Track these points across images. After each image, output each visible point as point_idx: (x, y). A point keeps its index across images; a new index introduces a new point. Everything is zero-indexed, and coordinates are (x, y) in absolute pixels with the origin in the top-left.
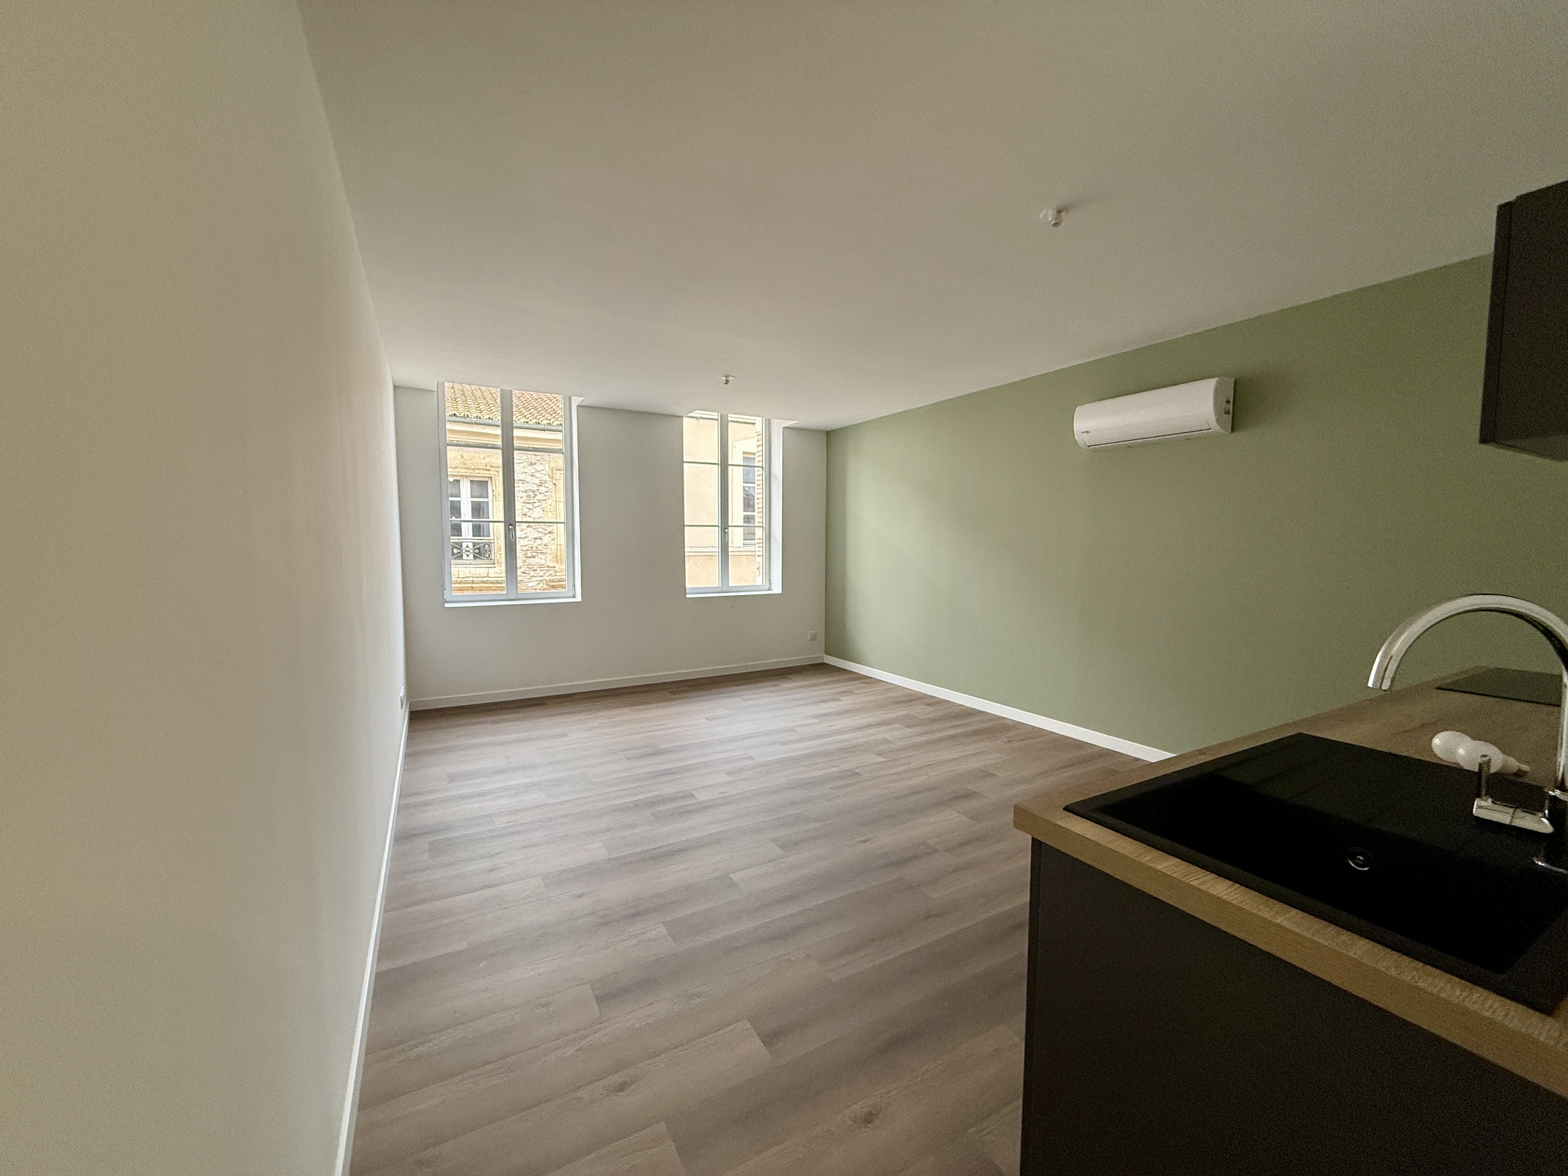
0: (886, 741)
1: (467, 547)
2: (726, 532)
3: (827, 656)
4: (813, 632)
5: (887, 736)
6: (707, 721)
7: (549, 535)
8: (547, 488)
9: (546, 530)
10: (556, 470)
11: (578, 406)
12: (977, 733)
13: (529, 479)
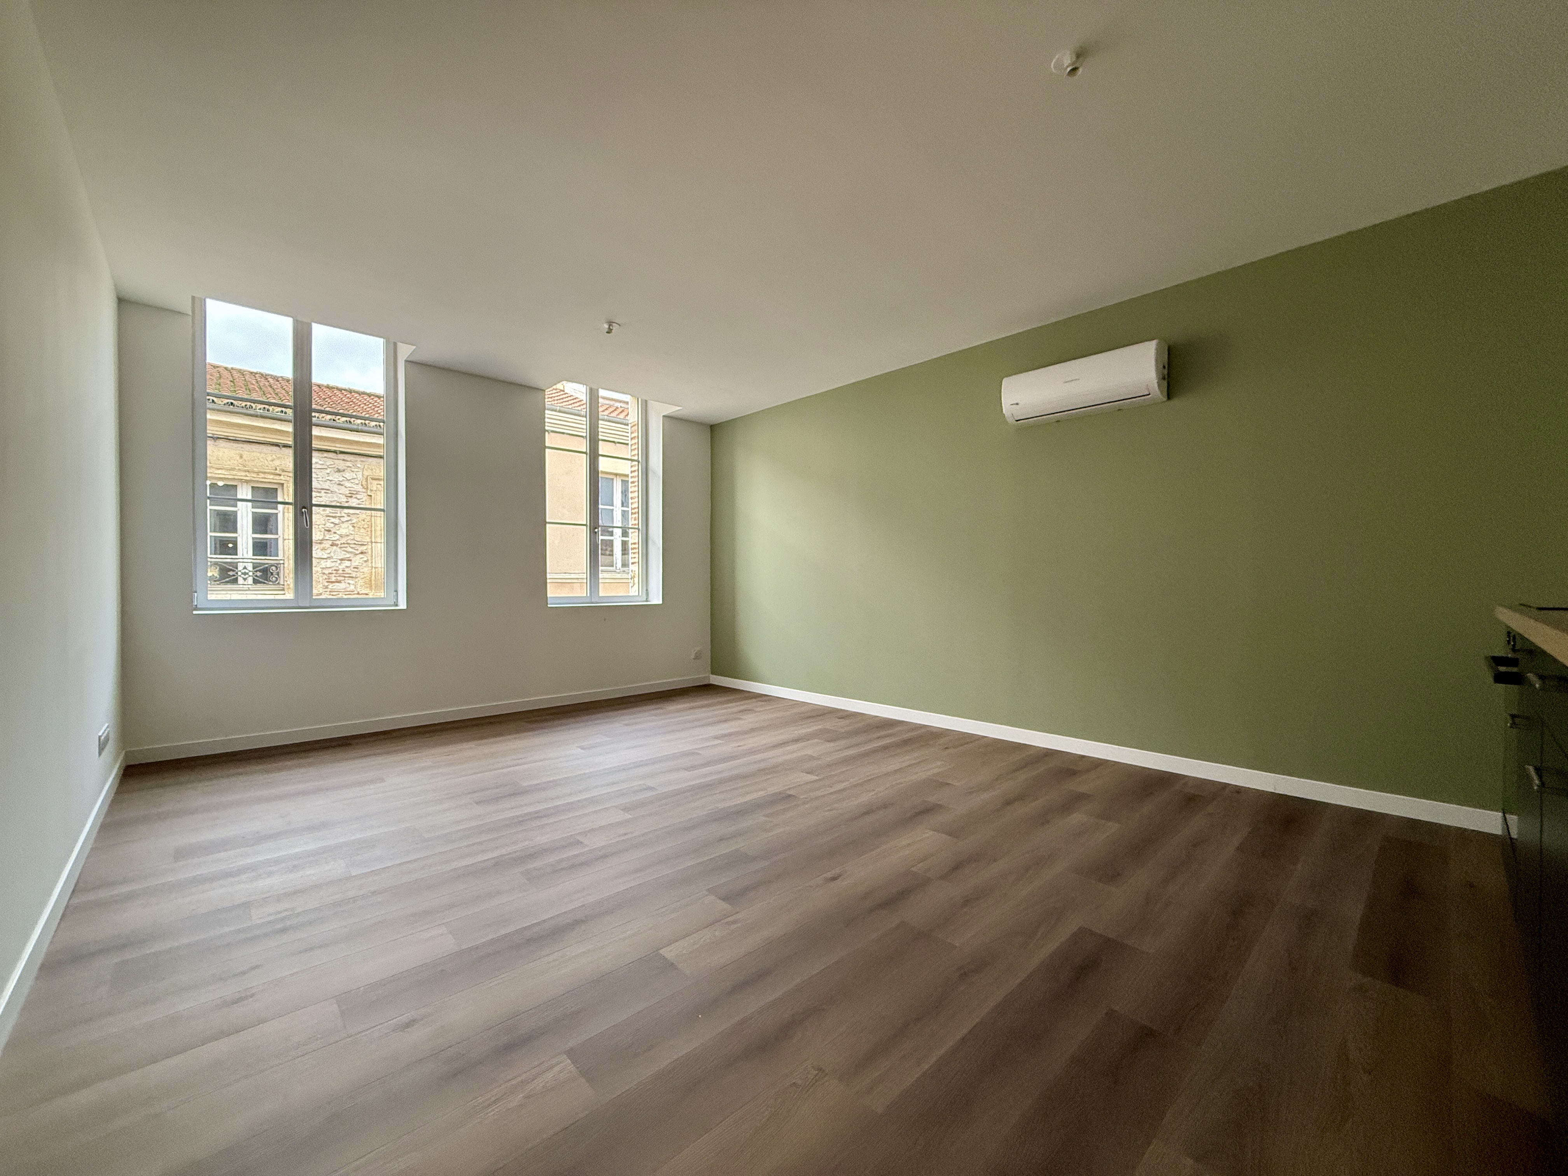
0: (811, 758)
1: (245, 568)
2: (596, 533)
3: (715, 676)
4: (698, 649)
5: (810, 752)
6: (583, 751)
7: (361, 556)
8: (359, 499)
9: (357, 550)
10: (373, 479)
11: (406, 361)
12: (906, 742)
13: (335, 488)
